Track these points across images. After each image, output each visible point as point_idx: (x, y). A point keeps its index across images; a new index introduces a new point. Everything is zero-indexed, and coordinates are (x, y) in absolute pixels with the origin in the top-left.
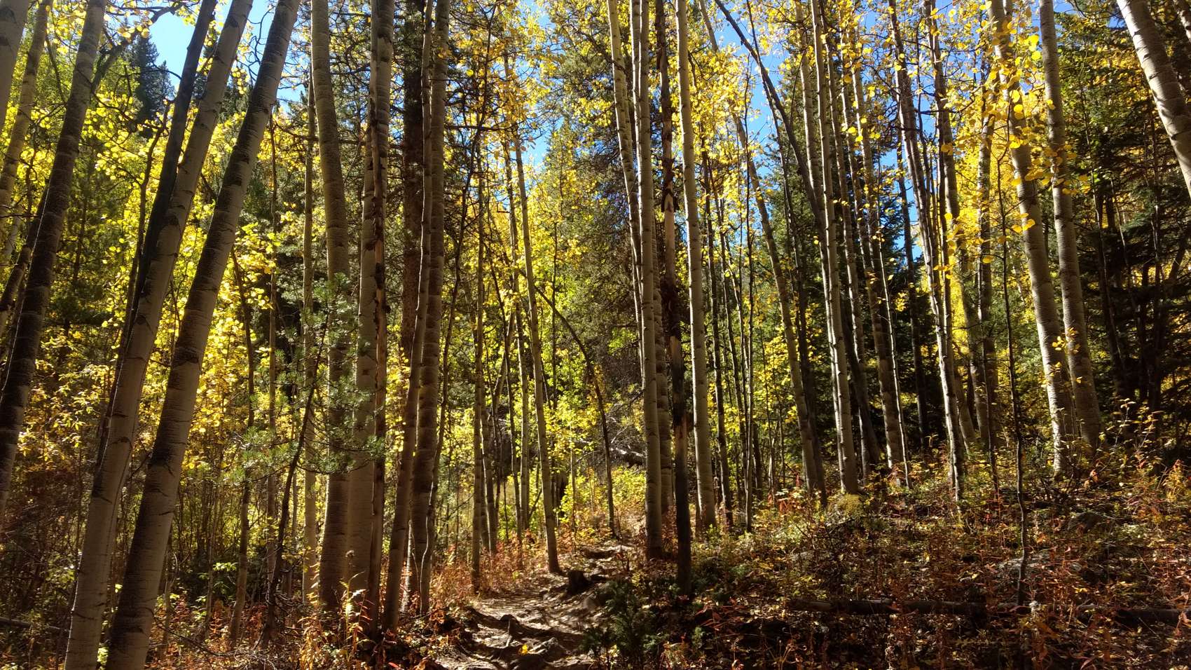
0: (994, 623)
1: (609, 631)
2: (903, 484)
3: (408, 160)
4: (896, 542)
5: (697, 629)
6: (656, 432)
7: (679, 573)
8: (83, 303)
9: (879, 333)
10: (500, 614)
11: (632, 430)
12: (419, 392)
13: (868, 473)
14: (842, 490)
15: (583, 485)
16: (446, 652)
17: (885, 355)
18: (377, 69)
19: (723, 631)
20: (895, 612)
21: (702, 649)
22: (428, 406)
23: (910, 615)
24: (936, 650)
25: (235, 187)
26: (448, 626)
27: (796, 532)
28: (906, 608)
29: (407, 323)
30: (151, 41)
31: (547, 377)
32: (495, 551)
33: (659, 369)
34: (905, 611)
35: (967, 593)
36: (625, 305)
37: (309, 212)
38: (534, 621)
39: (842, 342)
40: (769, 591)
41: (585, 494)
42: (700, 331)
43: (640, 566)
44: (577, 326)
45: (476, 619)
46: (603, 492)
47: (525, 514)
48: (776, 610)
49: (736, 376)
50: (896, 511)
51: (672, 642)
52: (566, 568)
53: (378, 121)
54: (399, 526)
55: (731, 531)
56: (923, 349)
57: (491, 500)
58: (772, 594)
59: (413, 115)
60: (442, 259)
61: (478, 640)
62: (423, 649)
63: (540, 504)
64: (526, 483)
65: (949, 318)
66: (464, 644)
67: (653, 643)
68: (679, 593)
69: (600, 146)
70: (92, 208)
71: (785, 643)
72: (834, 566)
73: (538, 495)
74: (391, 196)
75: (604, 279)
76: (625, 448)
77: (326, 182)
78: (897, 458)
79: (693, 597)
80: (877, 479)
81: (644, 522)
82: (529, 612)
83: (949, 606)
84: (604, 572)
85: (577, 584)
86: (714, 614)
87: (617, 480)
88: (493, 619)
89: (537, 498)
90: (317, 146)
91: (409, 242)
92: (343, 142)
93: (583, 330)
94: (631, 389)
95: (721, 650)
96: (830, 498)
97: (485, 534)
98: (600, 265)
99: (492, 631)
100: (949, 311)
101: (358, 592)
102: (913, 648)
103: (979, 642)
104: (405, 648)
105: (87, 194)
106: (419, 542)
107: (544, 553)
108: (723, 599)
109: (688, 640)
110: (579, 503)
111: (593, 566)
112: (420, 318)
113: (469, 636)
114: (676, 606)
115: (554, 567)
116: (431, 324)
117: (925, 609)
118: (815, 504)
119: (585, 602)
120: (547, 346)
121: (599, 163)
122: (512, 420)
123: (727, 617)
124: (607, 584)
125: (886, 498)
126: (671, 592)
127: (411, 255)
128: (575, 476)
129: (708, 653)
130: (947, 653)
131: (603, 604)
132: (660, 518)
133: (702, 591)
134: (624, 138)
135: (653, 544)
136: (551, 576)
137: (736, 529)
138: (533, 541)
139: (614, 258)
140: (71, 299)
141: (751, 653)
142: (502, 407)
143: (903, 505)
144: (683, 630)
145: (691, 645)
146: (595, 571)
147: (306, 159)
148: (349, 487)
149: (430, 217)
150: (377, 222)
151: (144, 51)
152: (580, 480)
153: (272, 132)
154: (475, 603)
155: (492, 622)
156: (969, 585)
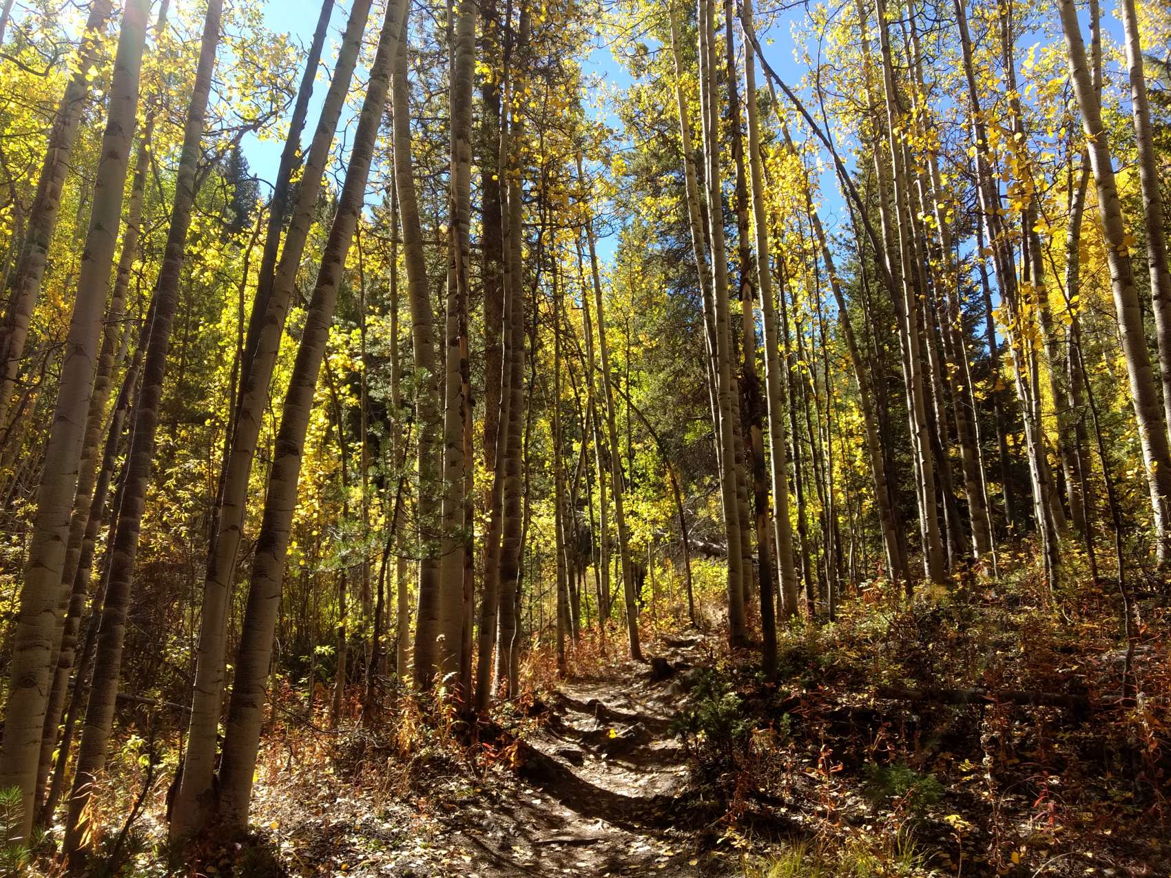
0: (1098, 717)
1: (697, 716)
2: (991, 574)
3: (488, 258)
4: (987, 632)
5: (786, 715)
6: (737, 521)
7: (764, 661)
8: (188, 403)
9: (963, 421)
10: (587, 699)
11: (709, 522)
12: (504, 483)
13: (954, 563)
14: (927, 581)
15: (661, 576)
16: (536, 735)
17: (969, 444)
18: (457, 170)
19: (812, 718)
20: (989, 702)
21: (791, 735)
22: (512, 496)
23: (1007, 705)
24: (1036, 742)
25: (327, 288)
26: (538, 709)
27: (882, 621)
28: (1002, 698)
29: (490, 418)
30: (242, 155)
31: (624, 470)
32: (578, 637)
33: (738, 460)
34: (1001, 701)
35: (1067, 685)
36: (699, 397)
37: (395, 311)
38: (620, 706)
39: (926, 431)
40: (856, 680)
41: (664, 584)
42: (777, 422)
43: (724, 654)
44: (652, 420)
45: (564, 703)
46: (681, 582)
47: (606, 603)
48: (864, 698)
49: (815, 467)
50: (987, 601)
51: (760, 728)
52: (649, 656)
53: (458, 221)
54: (487, 610)
55: (814, 620)
56: (1009, 438)
57: (572, 589)
58: (861, 682)
59: (491, 216)
60: (522, 354)
61: (567, 724)
62: (514, 731)
63: (622, 593)
64: (606, 574)
65: (1038, 404)
66: (554, 727)
67: (740, 728)
68: (765, 680)
69: (672, 242)
70: (194, 314)
71: (875, 731)
72: (923, 655)
73: (618, 585)
74: (472, 294)
75: (678, 374)
76: (702, 539)
77: (411, 281)
78: (983, 548)
79: (779, 685)
80: (964, 569)
81: (726, 610)
82: (615, 698)
83: (1046, 697)
84: (686, 660)
85: (661, 672)
86: (802, 702)
87: (694, 571)
88: (580, 703)
89: (617, 588)
90: (400, 247)
91: (490, 338)
92: (425, 243)
93: (657, 424)
94: (707, 480)
95: (809, 737)
96: (915, 588)
97: (568, 621)
98: (674, 359)
99: (580, 715)
100: (1038, 397)
101: (450, 675)
102: (1010, 740)
103: (1083, 735)
104: (497, 729)
105: (191, 302)
106: (507, 627)
107: (627, 640)
108: (811, 686)
109: (777, 727)
110: (658, 593)
111: (675, 654)
112: (503, 411)
113: (558, 719)
114: (763, 693)
115: (636, 654)
116: (514, 417)
117: (1022, 699)
118: (900, 594)
119: (670, 688)
120: (623, 439)
121: (672, 258)
122: (591, 511)
123: (815, 704)
124: (691, 671)
125: (975, 587)
126: (757, 679)
127: (492, 352)
128: (653, 566)
129: (798, 741)
130: (1047, 746)
131: (687, 692)
132: (743, 607)
133: (787, 677)
134: (697, 231)
135: (736, 631)
136: (634, 663)
137: (819, 619)
138: (614, 629)
139: (687, 351)
140: (178, 401)
141: (840, 740)
142: (579, 500)
143: (993, 594)
144: (771, 717)
145: (779, 731)
146: (679, 659)
147: (389, 261)
148: (440, 575)
149: (511, 314)
150: (461, 319)
151: (237, 163)
152: (658, 571)
153: (358, 236)
154: (562, 688)
155: (579, 707)
156: (1070, 676)
